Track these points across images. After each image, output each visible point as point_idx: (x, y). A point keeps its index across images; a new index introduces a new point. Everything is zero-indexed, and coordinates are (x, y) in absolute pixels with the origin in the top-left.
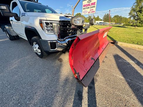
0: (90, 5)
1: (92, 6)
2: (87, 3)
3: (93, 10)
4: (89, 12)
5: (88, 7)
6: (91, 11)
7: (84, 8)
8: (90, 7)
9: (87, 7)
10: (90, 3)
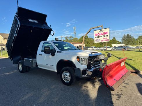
0: (103, 34)
1: (105, 35)
2: (99, 33)
3: (106, 38)
4: (102, 41)
5: (101, 36)
6: (104, 40)
7: (97, 36)
8: (102, 36)
9: (99, 36)
10: (103, 32)
